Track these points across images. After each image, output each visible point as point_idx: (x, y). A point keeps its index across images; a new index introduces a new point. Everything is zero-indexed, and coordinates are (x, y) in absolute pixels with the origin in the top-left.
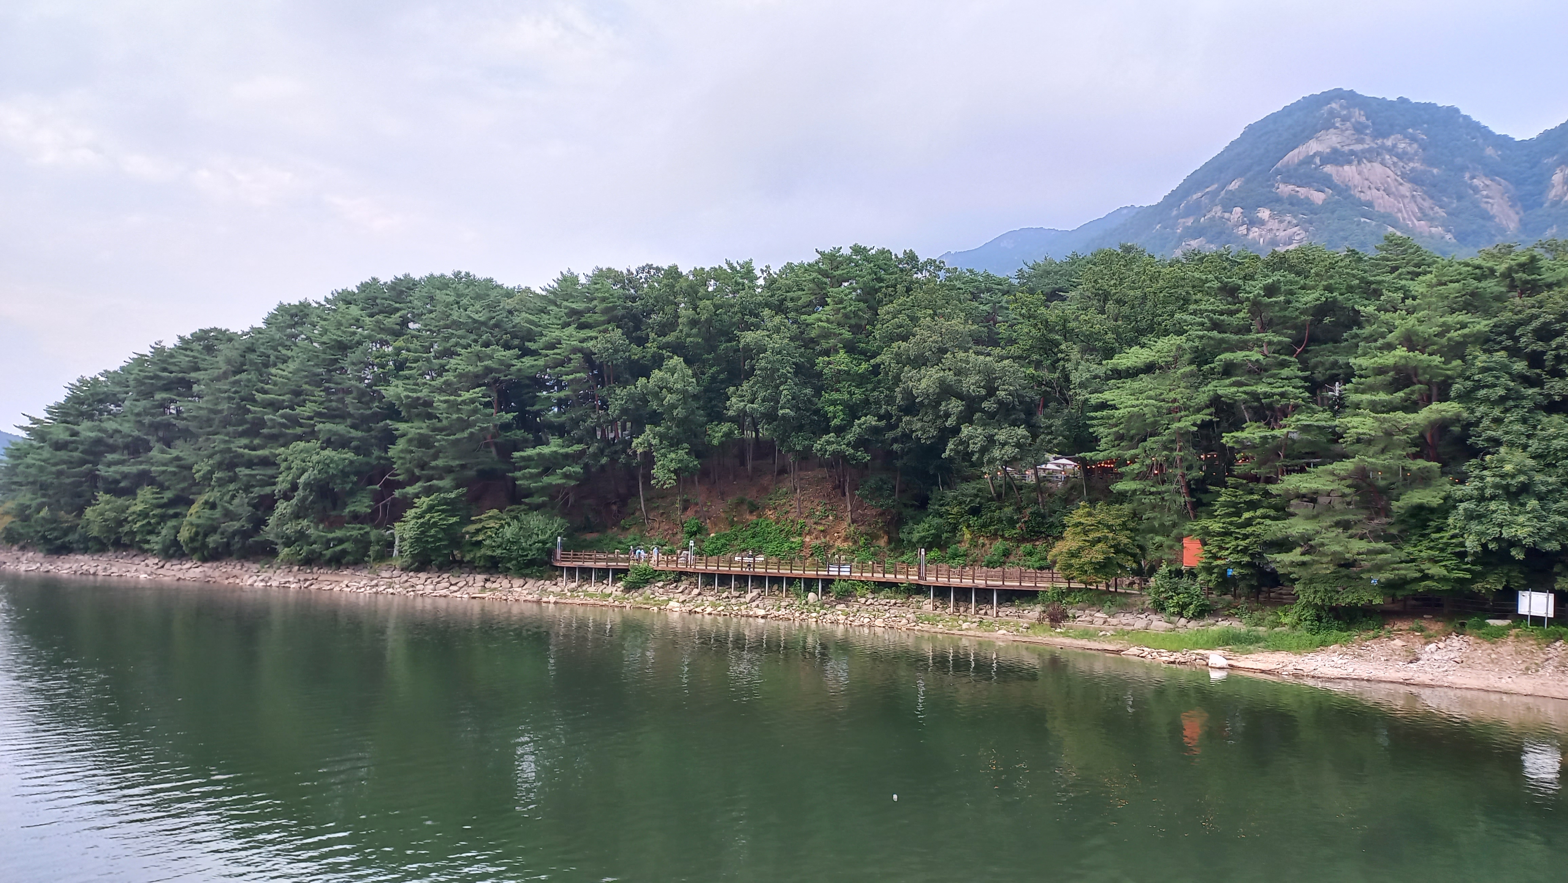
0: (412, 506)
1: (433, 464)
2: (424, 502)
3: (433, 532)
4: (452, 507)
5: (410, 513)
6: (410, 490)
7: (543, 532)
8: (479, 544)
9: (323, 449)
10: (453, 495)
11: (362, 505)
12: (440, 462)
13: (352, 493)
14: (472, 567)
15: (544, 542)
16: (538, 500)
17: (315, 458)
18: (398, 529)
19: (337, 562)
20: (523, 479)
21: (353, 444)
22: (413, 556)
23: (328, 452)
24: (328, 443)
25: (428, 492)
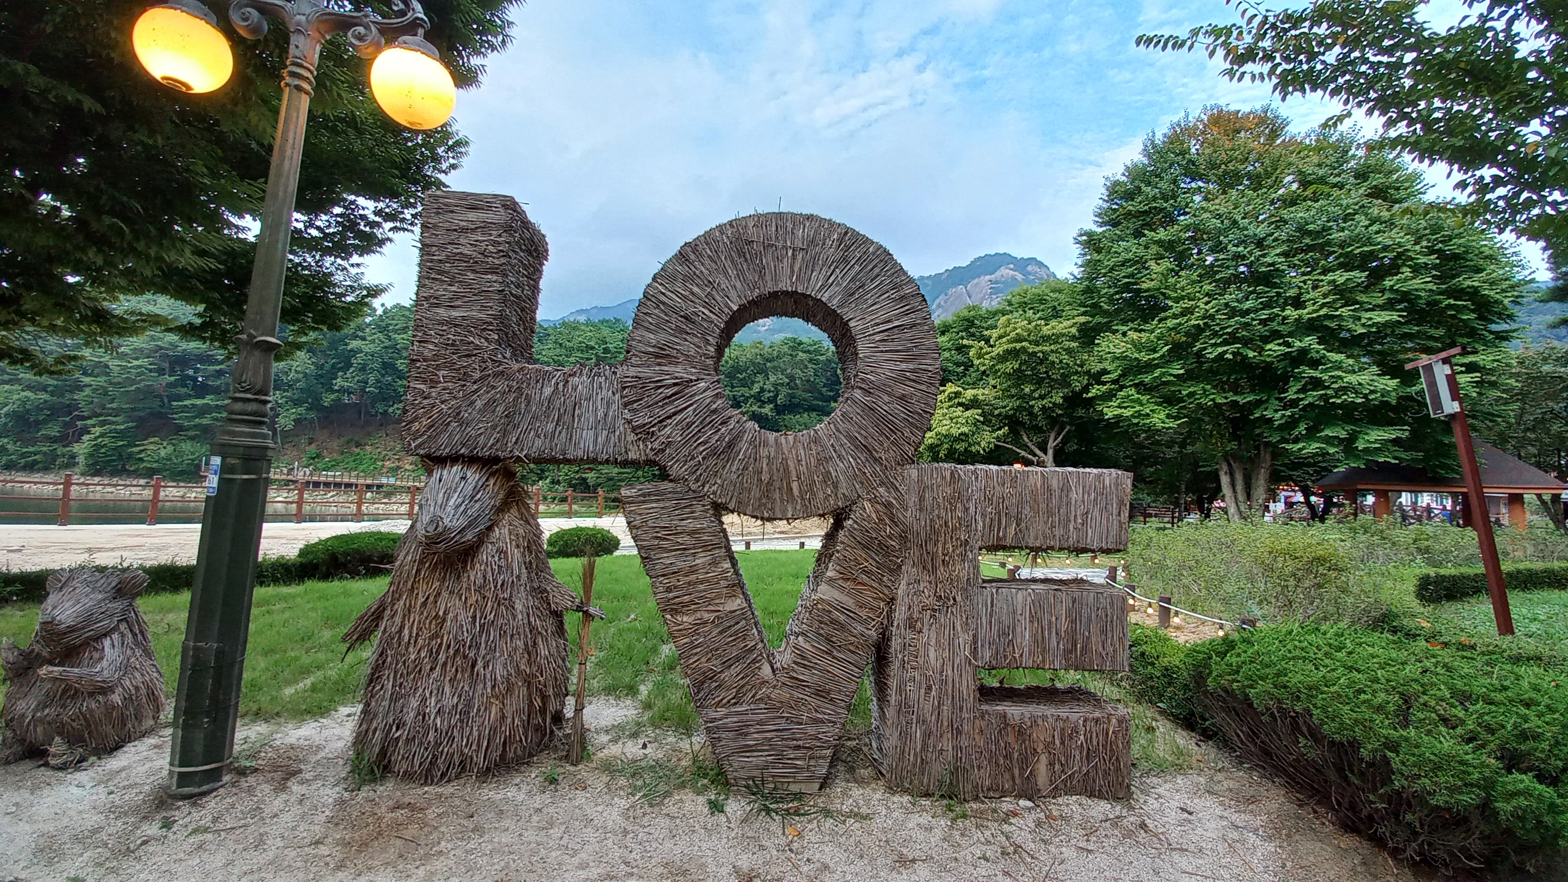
0: (89, 433)
1: (109, 406)
2: (98, 430)
3: (103, 450)
4: (121, 435)
5: (86, 437)
6: (89, 422)
7: (193, 454)
8: (141, 460)
9: (23, 390)
10: (122, 427)
11: (53, 430)
12: (114, 405)
13: (45, 422)
14: (136, 474)
15: (193, 460)
16: (191, 433)
17: (16, 397)
18: (77, 448)
19: (30, 468)
20: (179, 419)
21: (49, 389)
22: (87, 465)
23: (28, 393)
24: (29, 388)
25: (103, 424)
